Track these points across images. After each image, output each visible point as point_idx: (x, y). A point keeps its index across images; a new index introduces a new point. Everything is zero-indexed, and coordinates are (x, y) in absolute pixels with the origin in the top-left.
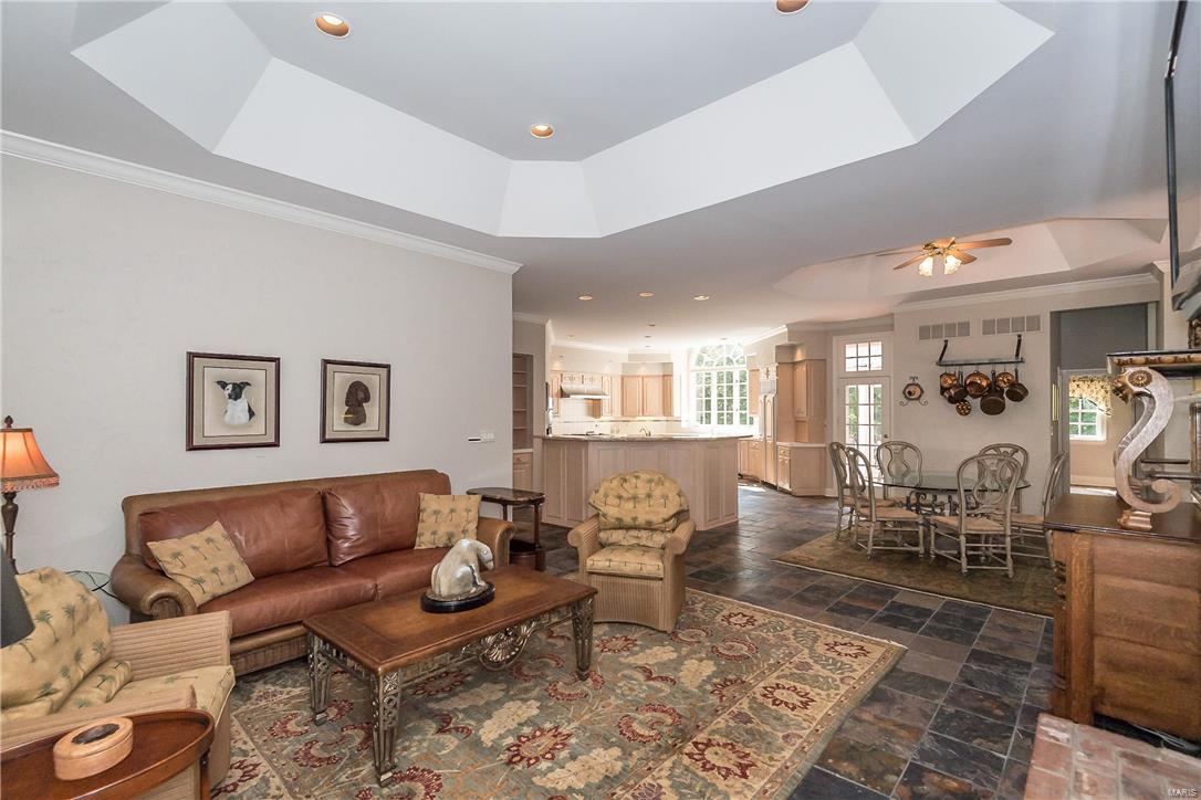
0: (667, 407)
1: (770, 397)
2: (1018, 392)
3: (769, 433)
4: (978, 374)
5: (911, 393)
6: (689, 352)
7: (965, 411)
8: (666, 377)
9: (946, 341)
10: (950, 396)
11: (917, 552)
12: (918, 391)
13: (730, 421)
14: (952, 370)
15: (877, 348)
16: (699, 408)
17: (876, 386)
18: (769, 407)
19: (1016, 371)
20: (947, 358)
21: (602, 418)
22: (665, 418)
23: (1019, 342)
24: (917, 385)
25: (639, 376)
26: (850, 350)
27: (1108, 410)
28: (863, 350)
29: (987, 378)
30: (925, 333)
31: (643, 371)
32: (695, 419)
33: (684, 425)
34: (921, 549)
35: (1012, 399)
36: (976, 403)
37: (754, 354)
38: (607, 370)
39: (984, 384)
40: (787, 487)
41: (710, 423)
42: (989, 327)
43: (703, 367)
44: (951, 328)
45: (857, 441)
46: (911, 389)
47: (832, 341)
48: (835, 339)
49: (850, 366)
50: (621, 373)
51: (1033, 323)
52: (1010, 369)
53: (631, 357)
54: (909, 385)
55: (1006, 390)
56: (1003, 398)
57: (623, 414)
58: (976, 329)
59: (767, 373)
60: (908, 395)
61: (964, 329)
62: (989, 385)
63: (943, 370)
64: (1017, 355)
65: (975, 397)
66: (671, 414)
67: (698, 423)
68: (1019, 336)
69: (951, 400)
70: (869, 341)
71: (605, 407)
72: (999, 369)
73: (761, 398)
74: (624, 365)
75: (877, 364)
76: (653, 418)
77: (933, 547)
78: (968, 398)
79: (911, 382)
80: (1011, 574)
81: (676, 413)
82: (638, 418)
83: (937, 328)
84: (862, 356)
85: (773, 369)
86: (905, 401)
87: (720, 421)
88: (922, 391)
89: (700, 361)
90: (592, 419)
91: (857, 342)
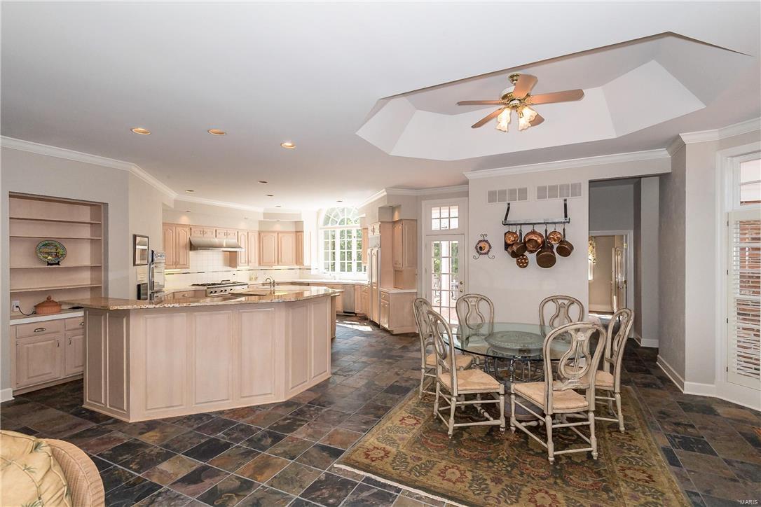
0: (299, 259)
1: (375, 251)
2: (566, 250)
3: (374, 280)
4: (534, 232)
5: (482, 248)
6: (318, 214)
7: (523, 264)
8: (298, 233)
9: (509, 204)
10: (513, 251)
11: (498, 426)
12: (487, 246)
13: (350, 269)
14: (513, 229)
15: (455, 211)
16: (327, 258)
17: (454, 242)
18: (374, 258)
19: (564, 230)
20: (511, 219)
21: (238, 268)
22: (298, 267)
23: (565, 205)
24: (487, 241)
25: (274, 232)
26: (435, 213)
27: (594, 259)
28: (445, 213)
29: (542, 236)
30: (492, 197)
31: (278, 227)
32: (323, 267)
33: (313, 272)
34: (501, 422)
35: (560, 253)
36: (532, 257)
37: (364, 215)
38: (243, 225)
39: (540, 241)
40: (386, 326)
41: (334, 270)
42: (543, 193)
43: (329, 225)
44: (513, 192)
45: (440, 287)
46: (482, 245)
47: (421, 205)
48: (424, 203)
49: (435, 225)
50: (258, 230)
51: (575, 190)
52: (559, 229)
53: (266, 215)
54: (480, 241)
55: (555, 247)
56: (554, 253)
57: (260, 264)
58: (532, 194)
59: (373, 231)
60: (480, 250)
61: (523, 194)
62: (543, 242)
63: (506, 229)
64: (566, 216)
65: (531, 252)
66: (302, 264)
67: (325, 271)
68: (565, 200)
69: (514, 255)
70: (449, 205)
71: (242, 258)
72: (551, 229)
73: (369, 251)
74: (260, 222)
75: (455, 224)
76: (287, 267)
77: (513, 420)
78: (526, 253)
79: (482, 238)
80: (595, 454)
81: (306, 263)
82: (274, 267)
83: (503, 193)
84: (443, 217)
85: (377, 227)
86: (477, 255)
87: (342, 269)
88: (490, 247)
89: (327, 220)
90: (229, 268)
91: (440, 206)
